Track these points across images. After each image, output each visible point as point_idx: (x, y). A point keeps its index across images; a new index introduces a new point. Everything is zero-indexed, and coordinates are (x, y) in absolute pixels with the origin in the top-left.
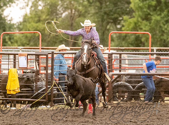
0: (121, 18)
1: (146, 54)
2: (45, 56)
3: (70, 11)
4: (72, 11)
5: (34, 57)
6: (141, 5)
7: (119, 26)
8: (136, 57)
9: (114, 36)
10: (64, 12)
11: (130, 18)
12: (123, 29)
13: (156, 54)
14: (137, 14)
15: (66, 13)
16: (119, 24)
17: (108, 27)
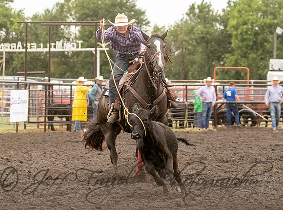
0: (223, 56)
1: (245, 86)
3: (181, 50)
4: (183, 50)
6: (241, 44)
7: (222, 63)
9: (219, 71)
10: (176, 51)
11: (232, 56)
12: (226, 65)
13: (254, 86)
14: (237, 52)
15: (179, 52)
16: (222, 61)
17: (213, 63)
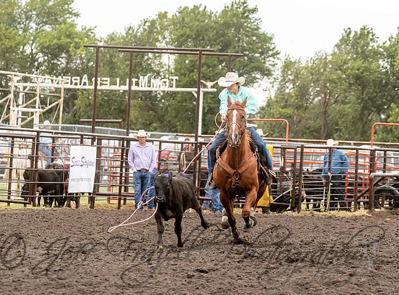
2: (293, 150)
3: (323, 96)
4: (326, 96)
5: (279, 151)
10: (317, 96)
16: (384, 113)
17: (370, 118)
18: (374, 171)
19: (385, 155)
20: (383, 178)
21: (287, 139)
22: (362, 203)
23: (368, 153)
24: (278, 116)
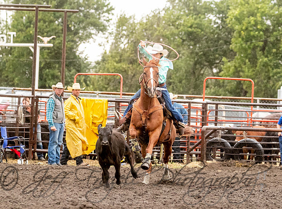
1: (248, 105)
5: (113, 104)
6: (244, 45)
8: (235, 108)
11: (229, 61)
13: (260, 106)
16: (216, 67)
17: (202, 72)
18: (206, 124)
19: (217, 108)
20: (215, 131)
21: (121, 93)
22: (194, 155)
23: (200, 106)
24: (113, 70)
